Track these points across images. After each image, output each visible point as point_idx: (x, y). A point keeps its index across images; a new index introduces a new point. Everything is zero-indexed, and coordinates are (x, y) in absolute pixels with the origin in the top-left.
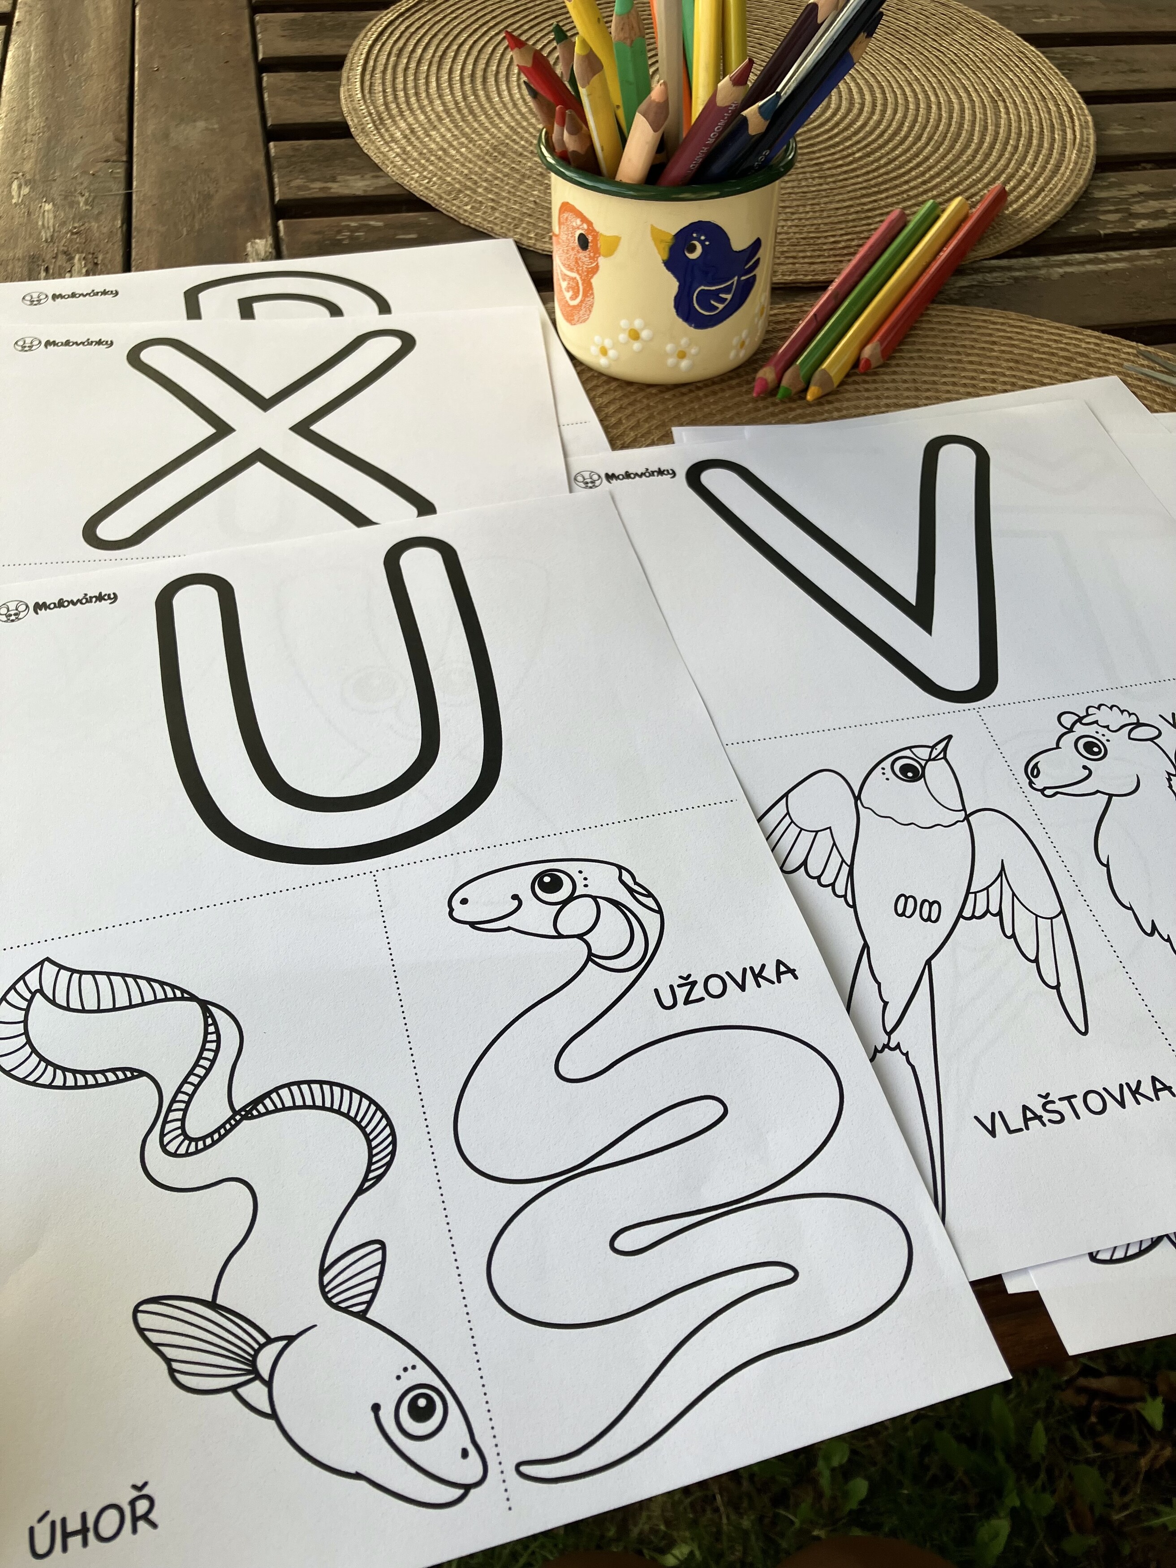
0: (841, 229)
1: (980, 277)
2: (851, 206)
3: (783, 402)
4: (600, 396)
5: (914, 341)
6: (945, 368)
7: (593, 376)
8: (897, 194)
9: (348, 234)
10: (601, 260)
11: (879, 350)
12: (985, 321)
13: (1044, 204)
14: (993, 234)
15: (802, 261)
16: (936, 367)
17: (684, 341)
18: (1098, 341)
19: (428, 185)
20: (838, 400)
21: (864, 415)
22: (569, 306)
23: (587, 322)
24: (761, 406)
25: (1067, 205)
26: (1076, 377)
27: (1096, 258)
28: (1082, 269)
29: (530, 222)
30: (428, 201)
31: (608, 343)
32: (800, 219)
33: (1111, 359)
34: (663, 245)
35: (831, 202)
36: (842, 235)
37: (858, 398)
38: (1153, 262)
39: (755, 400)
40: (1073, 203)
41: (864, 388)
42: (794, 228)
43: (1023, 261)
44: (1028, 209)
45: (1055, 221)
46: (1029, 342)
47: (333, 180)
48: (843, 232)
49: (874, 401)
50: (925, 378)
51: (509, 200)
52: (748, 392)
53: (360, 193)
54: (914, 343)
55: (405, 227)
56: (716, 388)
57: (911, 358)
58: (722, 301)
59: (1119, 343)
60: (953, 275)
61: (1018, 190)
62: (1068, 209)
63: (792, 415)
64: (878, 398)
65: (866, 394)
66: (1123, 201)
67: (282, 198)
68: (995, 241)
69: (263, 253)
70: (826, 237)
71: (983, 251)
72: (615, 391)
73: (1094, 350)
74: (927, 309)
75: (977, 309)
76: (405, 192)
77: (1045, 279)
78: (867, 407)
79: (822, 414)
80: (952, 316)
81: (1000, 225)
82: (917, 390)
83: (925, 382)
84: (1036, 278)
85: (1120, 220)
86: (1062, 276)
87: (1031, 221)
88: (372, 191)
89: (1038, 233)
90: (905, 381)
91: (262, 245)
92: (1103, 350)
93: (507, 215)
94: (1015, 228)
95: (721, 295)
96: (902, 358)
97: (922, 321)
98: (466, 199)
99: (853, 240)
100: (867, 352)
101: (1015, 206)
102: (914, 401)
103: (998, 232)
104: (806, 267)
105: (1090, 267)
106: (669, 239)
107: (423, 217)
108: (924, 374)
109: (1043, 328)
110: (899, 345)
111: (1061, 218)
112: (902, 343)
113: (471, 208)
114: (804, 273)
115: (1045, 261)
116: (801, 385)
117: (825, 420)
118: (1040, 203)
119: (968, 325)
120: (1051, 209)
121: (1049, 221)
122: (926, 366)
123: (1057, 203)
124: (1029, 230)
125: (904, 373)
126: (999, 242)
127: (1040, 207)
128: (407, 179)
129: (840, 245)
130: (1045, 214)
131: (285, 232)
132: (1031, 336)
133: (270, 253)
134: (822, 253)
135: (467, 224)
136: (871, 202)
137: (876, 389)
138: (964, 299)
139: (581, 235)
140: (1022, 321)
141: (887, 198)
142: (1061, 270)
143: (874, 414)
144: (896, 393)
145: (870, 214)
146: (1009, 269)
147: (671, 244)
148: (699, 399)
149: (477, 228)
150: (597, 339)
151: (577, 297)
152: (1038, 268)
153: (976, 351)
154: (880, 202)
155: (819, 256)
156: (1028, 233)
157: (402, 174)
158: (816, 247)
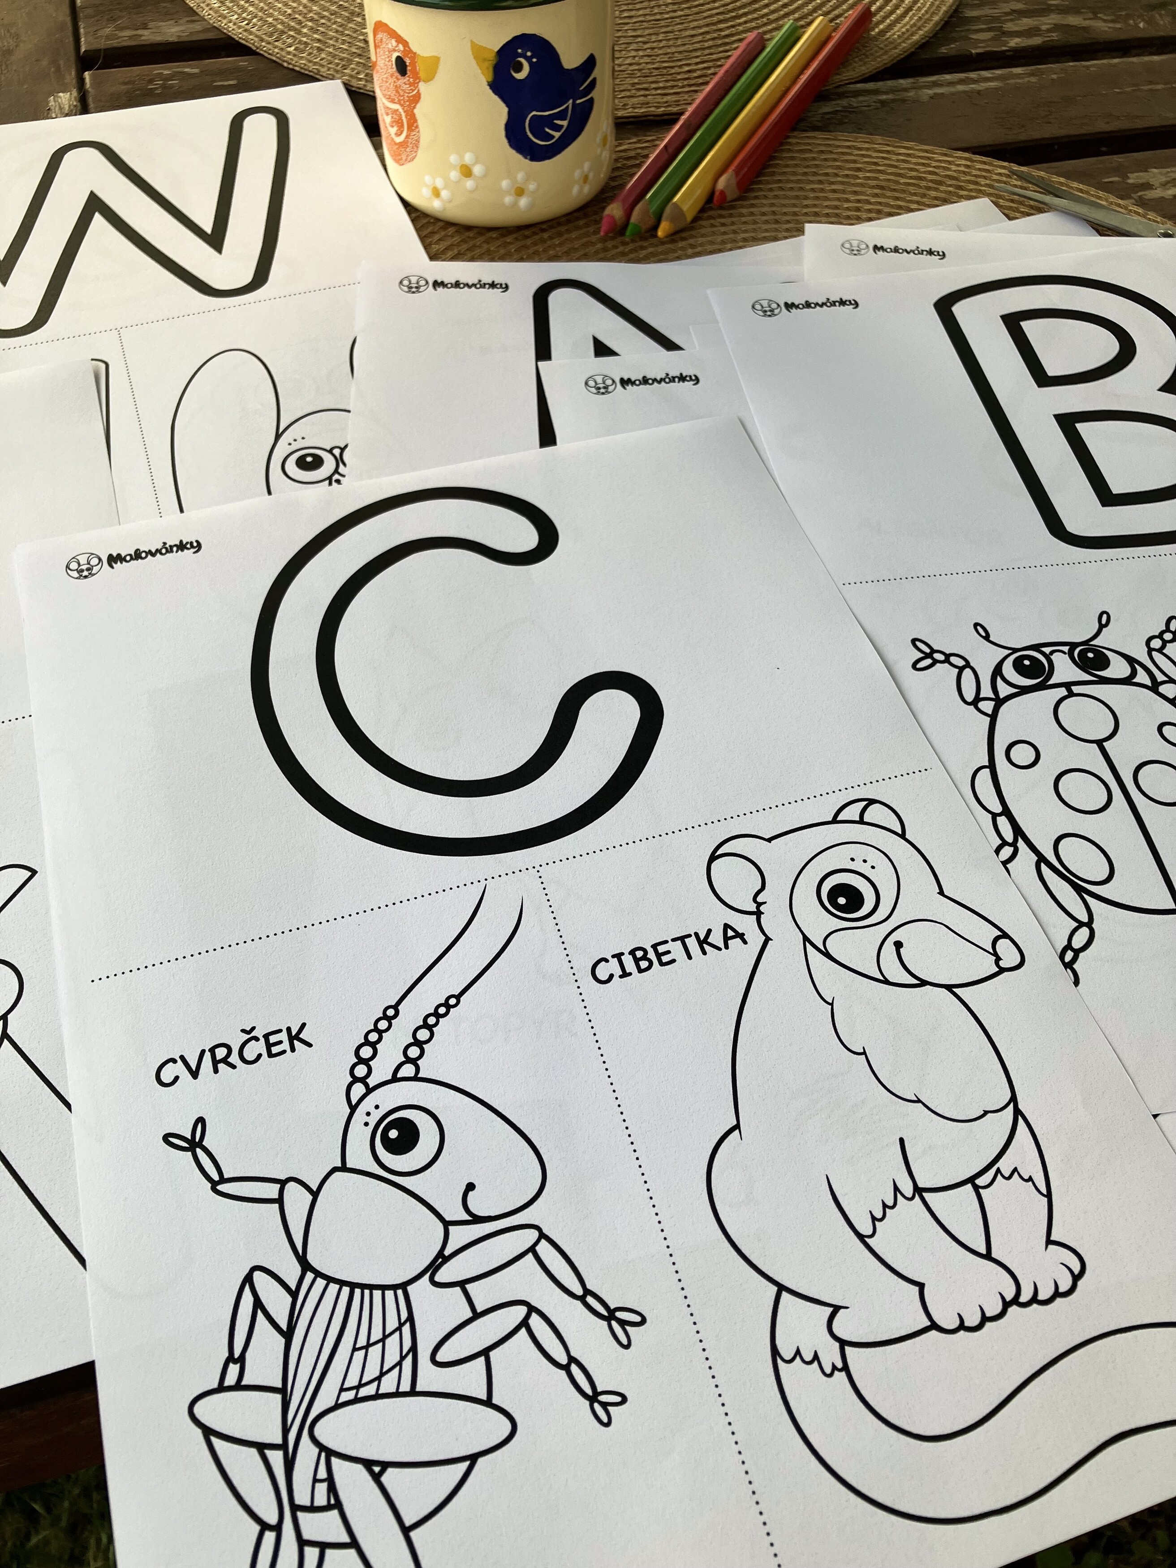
0: (697, 57)
1: (844, 102)
2: (708, 33)
3: (633, 241)
4: (437, 243)
5: (774, 172)
6: (806, 198)
7: (429, 223)
8: (757, 19)
9: (161, 82)
10: (422, 86)
11: (734, 181)
12: (849, 147)
13: (912, 23)
14: (857, 57)
15: (654, 92)
16: (797, 197)
17: (520, 176)
18: (969, 163)
19: (247, 27)
20: (693, 237)
21: (720, 251)
22: (396, 144)
23: (415, 160)
24: (610, 246)
25: (937, 24)
26: (945, 201)
27: (967, 78)
28: (952, 89)
29: (359, 63)
30: (247, 44)
31: (439, 183)
32: (653, 49)
33: (983, 181)
34: (486, 64)
35: (686, 29)
36: (697, 64)
37: (714, 233)
38: (1027, 79)
39: (604, 240)
40: (943, 22)
41: (720, 222)
42: (646, 58)
43: (890, 83)
44: (896, 29)
45: (923, 41)
46: (896, 167)
47: (145, 27)
48: (698, 60)
49: (732, 236)
50: (785, 210)
51: (337, 41)
52: (596, 232)
53: (173, 39)
54: (773, 174)
55: (223, 73)
56: (562, 229)
57: (771, 190)
58: (558, 128)
59: (990, 164)
60: (815, 101)
61: (884, 10)
62: (937, 29)
63: (643, 253)
64: (735, 232)
65: (723, 229)
66: (995, 19)
67: (88, 49)
68: (860, 63)
69: (67, 107)
70: (680, 67)
71: (848, 74)
72: (452, 236)
73: (964, 173)
74: (788, 137)
75: (840, 135)
76: (224, 36)
77: (914, 102)
78: (723, 242)
79: (675, 251)
80: (814, 143)
81: (867, 47)
82: (777, 222)
83: (785, 214)
84: (904, 101)
85: (993, 39)
86: (931, 98)
87: (899, 41)
88: (187, 36)
89: (906, 54)
90: (763, 214)
91: (66, 98)
92: (974, 172)
93: (334, 56)
94: (882, 49)
95: (555, 121)
96: (761, 190)
97: (782, 151)
98: (290, 41)
99: (709, 68)
100: (721, 183)
101: (881, 27)
102: (773, 234)
103: (863, 54)
104: (659, 99)
105: (961, 88)
106: (492, 56)
107: (242, 62)
108: (784, 206)
109: (912, 152)
110: (757, 176)
111: (931, 38)
112: (760, 174)
113: (295, 50)
114: (655, 105)
115: (914, 83)
116: (652, 222)
117: (678, 258)
118: (908, 23)
119: (831, 152)
120: (919, 29)
121: (917, 42)
122: (786, 197)
123: (925, 22)
124: (896, 51)
125: (764, 205)
126: (865, 63)
127: (908, 27)
128: (225, 21)
129: (695, 75)
130: (912, 35)
131: (91, 84)
132: (898, 161)
133: (75, 106)
134: (676, 83)
135: (291, 66)
136: (728, 28)
137: (733, 224)
138: (825, 126)
139: (398, 58)
140: (888, 145)
141: (746, 22)
142: (930, 92)
143: (731, 250)
144: (754, 226)
145: (727, 40)
146: (876, 92)
147: (495, 62)
148: (543, 241)
149: (303, 71)
150: (428, 179)
151: (401, 133)
152: (906, 90)
153: (839, 179)
154: (738, 28)
155: (673, 87)
156: (896, 53)
157: (219, 16)
158: (669, 77)
